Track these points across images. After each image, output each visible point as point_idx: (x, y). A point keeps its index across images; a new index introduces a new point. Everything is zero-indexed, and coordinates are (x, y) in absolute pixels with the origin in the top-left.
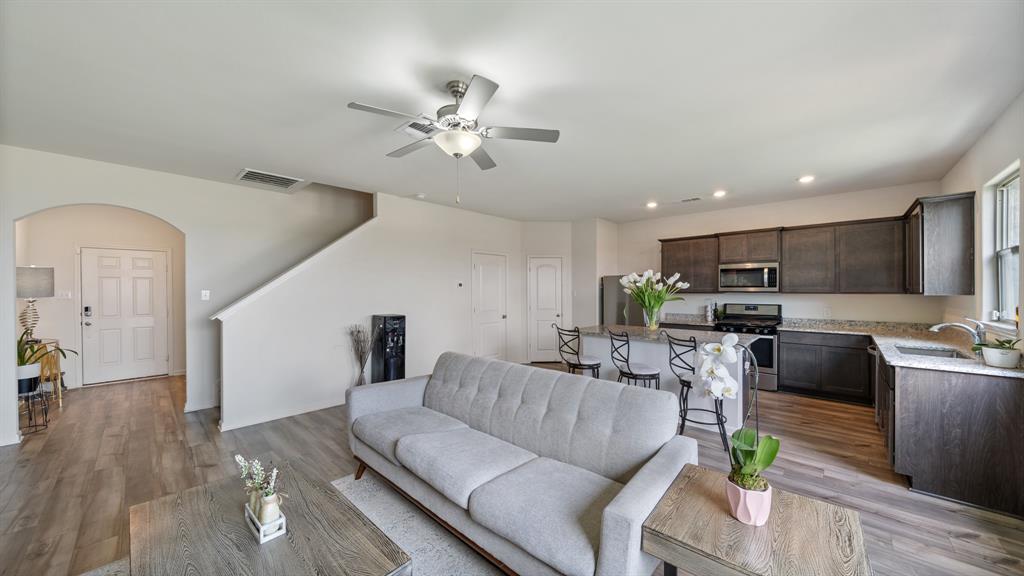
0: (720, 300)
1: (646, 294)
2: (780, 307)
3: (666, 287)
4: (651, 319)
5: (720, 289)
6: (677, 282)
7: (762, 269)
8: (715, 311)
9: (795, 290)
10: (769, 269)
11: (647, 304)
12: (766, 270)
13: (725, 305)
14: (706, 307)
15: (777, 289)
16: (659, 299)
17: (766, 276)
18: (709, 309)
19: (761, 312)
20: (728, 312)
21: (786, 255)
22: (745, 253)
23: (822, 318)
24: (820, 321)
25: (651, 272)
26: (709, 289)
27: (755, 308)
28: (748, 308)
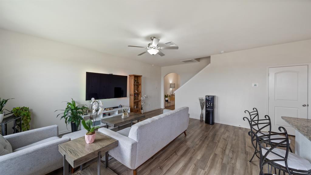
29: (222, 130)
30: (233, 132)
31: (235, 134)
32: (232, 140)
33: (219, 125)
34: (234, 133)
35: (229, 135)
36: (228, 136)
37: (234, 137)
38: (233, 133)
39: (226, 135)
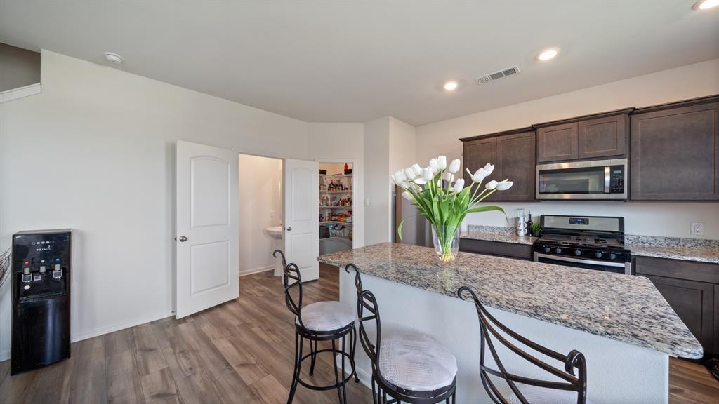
0: (536, 211)
1: (435, 199)
2: (621, 220)
3: (469, 189)
4: (444, 242)
5: (538, 196)
6: (487, 180)
7: (602, 169)
8: (529, 223)
9: (652, 197)
10: (613, 168)
11: (437, 217)
12: (607, 170)
13: (542, 217)
14: (518, 219)
15: (625, 196)
16: (457, 208)
17: (608, 179)
18: (521, 221)
19: (592, 226)
20: (546, 225)
21: (637, 149)
22: (574, 148)
23: (688, 236)
24: (686, 241)
25: (443, 159)
26: (522, 196)
27: (585, 220)
28: (574, 220)
29: (126, 359)
30: (168, 344)
31: (178, 350)
32: (189, 377)
33: (99, 345)
34: (173, 346)
35: (164, 367)
36: (162, 371)
37: (184, 363)
38: (170, 350)
39: (151, 371)
